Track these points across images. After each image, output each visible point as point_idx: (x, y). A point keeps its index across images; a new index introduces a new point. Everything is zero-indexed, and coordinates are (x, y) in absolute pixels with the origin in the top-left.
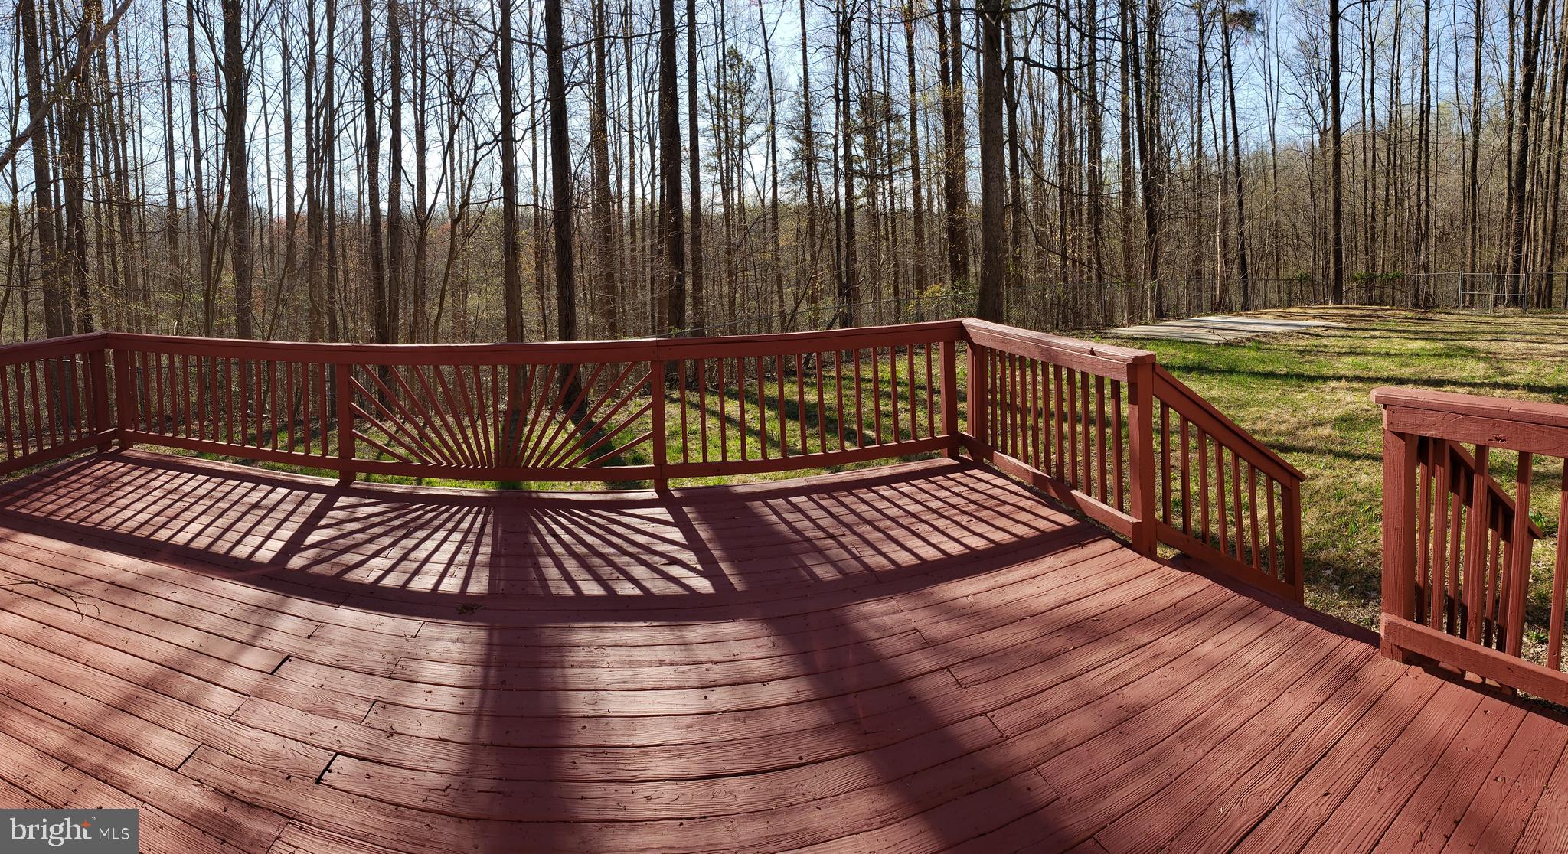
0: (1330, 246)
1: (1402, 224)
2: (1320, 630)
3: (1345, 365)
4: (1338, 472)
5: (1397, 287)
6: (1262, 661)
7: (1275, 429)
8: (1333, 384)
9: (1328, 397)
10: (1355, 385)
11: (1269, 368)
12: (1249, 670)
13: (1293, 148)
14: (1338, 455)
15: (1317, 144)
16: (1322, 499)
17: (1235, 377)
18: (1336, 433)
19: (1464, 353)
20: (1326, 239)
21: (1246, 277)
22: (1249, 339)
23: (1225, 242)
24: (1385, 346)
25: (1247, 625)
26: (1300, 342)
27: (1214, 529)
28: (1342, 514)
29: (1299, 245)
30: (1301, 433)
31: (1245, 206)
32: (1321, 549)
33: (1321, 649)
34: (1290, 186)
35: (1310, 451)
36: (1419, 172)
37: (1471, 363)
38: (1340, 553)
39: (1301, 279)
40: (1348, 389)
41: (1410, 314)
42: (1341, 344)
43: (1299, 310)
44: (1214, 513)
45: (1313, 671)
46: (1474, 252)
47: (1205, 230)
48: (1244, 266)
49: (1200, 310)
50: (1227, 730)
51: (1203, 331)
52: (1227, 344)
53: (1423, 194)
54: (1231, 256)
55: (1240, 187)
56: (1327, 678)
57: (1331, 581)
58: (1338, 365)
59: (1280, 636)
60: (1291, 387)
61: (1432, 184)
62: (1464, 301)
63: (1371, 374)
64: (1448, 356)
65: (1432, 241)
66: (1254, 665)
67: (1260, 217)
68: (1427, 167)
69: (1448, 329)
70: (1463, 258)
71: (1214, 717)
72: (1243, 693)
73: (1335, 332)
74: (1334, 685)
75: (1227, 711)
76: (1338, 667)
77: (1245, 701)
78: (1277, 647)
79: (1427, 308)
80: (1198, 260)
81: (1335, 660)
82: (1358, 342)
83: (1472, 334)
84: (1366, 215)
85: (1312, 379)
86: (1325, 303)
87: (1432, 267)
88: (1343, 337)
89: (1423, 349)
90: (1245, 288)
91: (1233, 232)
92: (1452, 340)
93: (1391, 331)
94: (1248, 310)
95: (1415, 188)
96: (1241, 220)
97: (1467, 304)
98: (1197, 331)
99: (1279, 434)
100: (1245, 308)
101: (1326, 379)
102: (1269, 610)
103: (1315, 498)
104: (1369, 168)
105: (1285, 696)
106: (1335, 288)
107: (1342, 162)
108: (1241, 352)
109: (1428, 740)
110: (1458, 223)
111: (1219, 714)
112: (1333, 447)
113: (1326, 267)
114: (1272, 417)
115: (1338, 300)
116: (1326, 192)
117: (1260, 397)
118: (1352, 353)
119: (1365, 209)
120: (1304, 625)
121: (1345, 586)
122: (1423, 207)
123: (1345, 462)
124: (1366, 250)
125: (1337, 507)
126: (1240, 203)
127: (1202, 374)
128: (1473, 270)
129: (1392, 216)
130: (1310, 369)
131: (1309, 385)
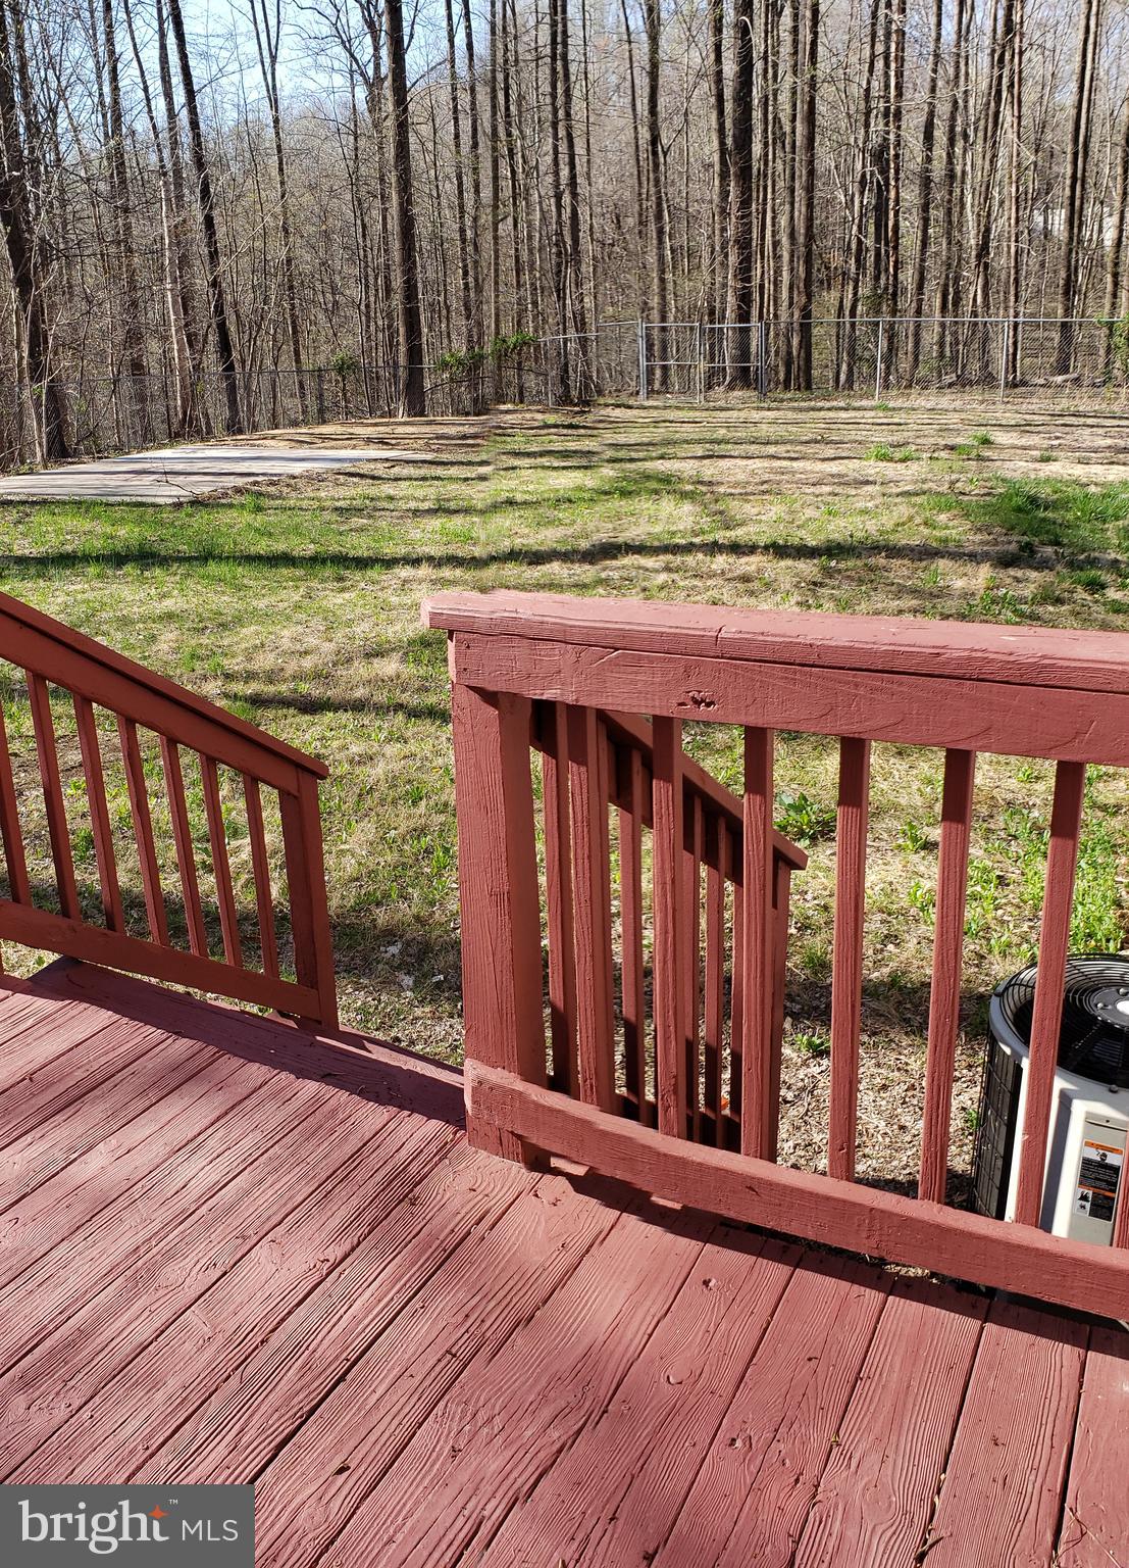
0: (397, 300)
1: (530, 237)
2: (344, 1095)
3: (427, 536)
4: (412, 747)
5: (526, 365)
6: (214, 1178)
7: (292, 667)
8: (405, 572)
9: (394, 600)
10: (447, 572)
11: (280, 547)
12: (184, 1204)
13: (317, 116)
14: (414, 713)
15: (362, 106)
16: (382, 802)
17: (213, 568)
18: (410, 670)
19: (654, 485)
20: (388, 290)
21: (230, 368)
22: (238, 490)
23: (186, 301)
24: (504, 486)
25: (187, 1101)
26: (342, 492)
27: (171, 882)
28: (420, 832)
29: (335, 303)
30: (341, 671)
31: (221, 232)
32: (378, 904)
33: (345, 1138)
34: (312, 188)
35: (358, 706)
36: (555, 125)
37: (667, 505)
38: (415, 910)
39: (340, 369)
40: (434, 582)
41: (551, 419)
42: (420, 493)
43: (339, 429)
44: (167, 851)
45: (323, 1192)
46: (662, 281)
47: (142, 279)
48: (225, 347)
49: (148, 438)
50: (127, 1349)
51: (148, 479)
52: (197, 503)
53: (565, 172)
54: (201, 327)
55: (205, 192)
56: (354, 1201)
57: (399, 968)
58: (416, 535)
59: (257, 1117)
60: (323, 581)
61: (580, 149)
62: (650, 382)
63: (478, 552)
64: (625, 494)
65: (587, 268)
66: (196, 1190)
67: (251, 250)
68: (568, 114)
69: (621, 439)
70: (645, 293)
71: (98, 1322)
72: (169, 1256)
73: (410, 471)
74: (368, 1217)
75: (130, 1301)
76: (379, 1177)
77: (172, 1273)
78: (247, 1143)
79: (587, 403)
80: (134, 337)
81: (374, 1161)
82: (453, 489)
83: (666, 447)
84: (463, 240)
85: (362, 563)
86: (391, 414)
87: (589, 317)
88: (424, 479)
89: (580, 488)
90: (232, 390)
91: (201, 283)
92: (632, 460)
93: (517, 454)
94: (240, 431)
95: (549, 159)
96: (214, 256)
97: (657, 386)
98: (136, 481)
99: (298, 677)
100: (234, 428)
101: (390, 563)
102: (237, 1062)
103: (369, 802)
104: (465, 148)
105: (261, 1252)
106: (409, 386)
107: (412, 139)
108: (225, 517)
109: (581, 1350)
110: (631, 221)
111: (112, 1312)
112: (405, 698)
113: (392, 345)
114: (286, 644)
115: (417, 407)
116: (384, 198)
117: (261, 604)
118: (441, 510)
119: (462, 231)
120: (311, 1087)
121: (425, 976)
122: (566, 199)
123: (427, 726)
124: (467, 308)
125: (410, 816)
126: (209, 222)
127: (145, 567)
128: (664, 319)
129: (510, 220)
130: (360, 546)
131: (358, 575)
